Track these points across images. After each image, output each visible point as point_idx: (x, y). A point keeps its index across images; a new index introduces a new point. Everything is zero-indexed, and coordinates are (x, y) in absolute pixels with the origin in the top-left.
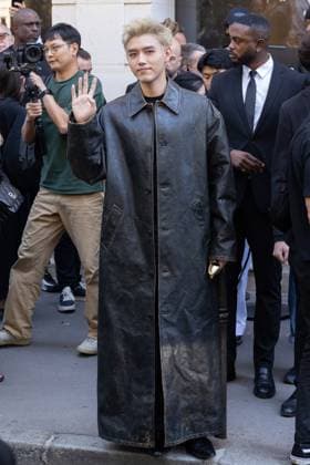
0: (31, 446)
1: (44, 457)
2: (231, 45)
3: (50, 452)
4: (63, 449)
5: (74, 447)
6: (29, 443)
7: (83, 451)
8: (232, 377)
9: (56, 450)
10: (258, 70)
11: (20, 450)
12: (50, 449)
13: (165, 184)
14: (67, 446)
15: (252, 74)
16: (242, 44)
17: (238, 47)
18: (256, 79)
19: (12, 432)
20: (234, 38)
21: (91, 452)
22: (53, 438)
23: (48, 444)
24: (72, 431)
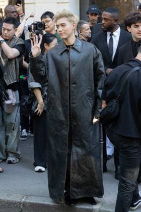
0: (15, 202)
1: (21, 207)
2: (103, 22)
3: (24, 204)
4: (30, 203)
5: (35, 202)
6: (14, 200)
7: (39, 204)
8: (105, 170)
9: (27, 203)
10: (114, 33)
11: (10, 203)
12: (24, 203)
13: (74, 83)
14: (32, 201)
15: (111, 35)
16: (109, 21)
17: (106, 23)
18: (113, 37)
19: (7, 195)
20: (105, 19)
21: (43, 204)
22: (25, 197)
23: (23, 200)
24: (33, 194)
